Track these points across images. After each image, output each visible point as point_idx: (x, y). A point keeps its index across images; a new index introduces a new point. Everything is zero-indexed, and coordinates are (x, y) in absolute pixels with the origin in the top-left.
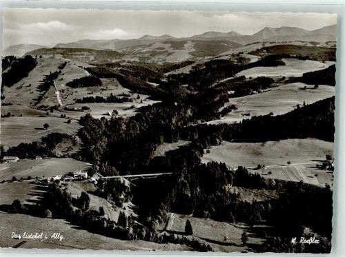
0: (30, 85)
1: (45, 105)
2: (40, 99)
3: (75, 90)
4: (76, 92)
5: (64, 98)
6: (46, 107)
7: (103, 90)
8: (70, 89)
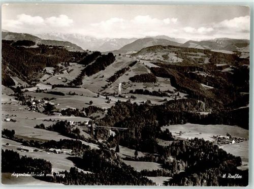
0: (103, 77)
1: (107, 92)
2: (106, 87)
3: (134, 84)
4: (135, 85)
5: (124, 89)
6: (108, 93)
7: (156, 86)
8: (131, 83)
